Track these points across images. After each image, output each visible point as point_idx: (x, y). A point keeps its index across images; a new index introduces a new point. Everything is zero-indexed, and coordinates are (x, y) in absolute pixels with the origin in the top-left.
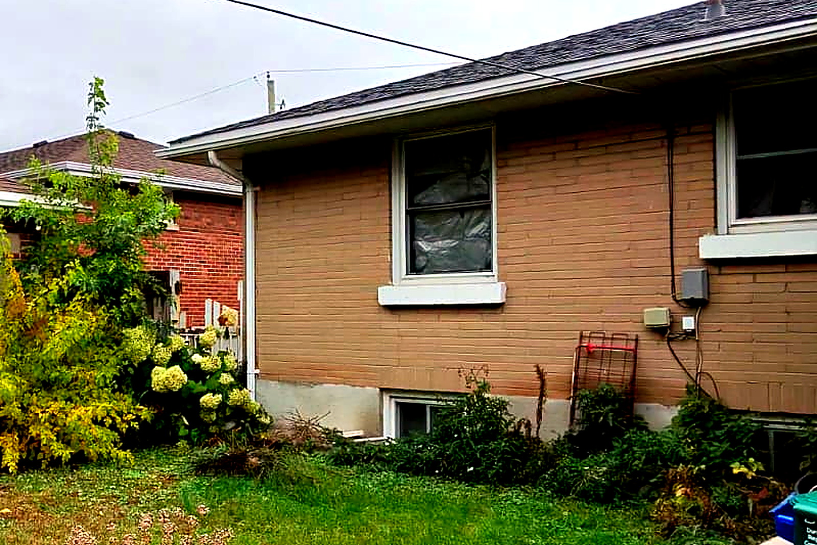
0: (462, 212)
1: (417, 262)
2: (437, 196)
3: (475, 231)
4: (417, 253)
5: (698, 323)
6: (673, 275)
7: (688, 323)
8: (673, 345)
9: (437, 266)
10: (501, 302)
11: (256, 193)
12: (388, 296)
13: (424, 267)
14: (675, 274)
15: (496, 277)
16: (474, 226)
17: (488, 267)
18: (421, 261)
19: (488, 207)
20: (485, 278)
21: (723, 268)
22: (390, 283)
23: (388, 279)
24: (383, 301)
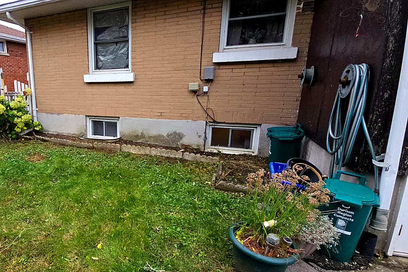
0: (116, 43)
1: (98, 65)
2: (105, 36)
3: (122, 51)
4: (99, 61)
5: (209, 89)
6: (201, 69)
7: (206, 89)
8: (198, 97)
9: (107, 66)
10: (133, 81)
11: (31, 34)
12: (88, 78)
13: (101, 67)
14: (202, 69)
15: (131, 70)
16: (121, 50)
17: (127, 66)
18: (100, 64)
19: (128, 41)
20: (126, 71)
21: (220, 66)
22: (88, 73)
23: (88, 72)
24: (86, 81)
